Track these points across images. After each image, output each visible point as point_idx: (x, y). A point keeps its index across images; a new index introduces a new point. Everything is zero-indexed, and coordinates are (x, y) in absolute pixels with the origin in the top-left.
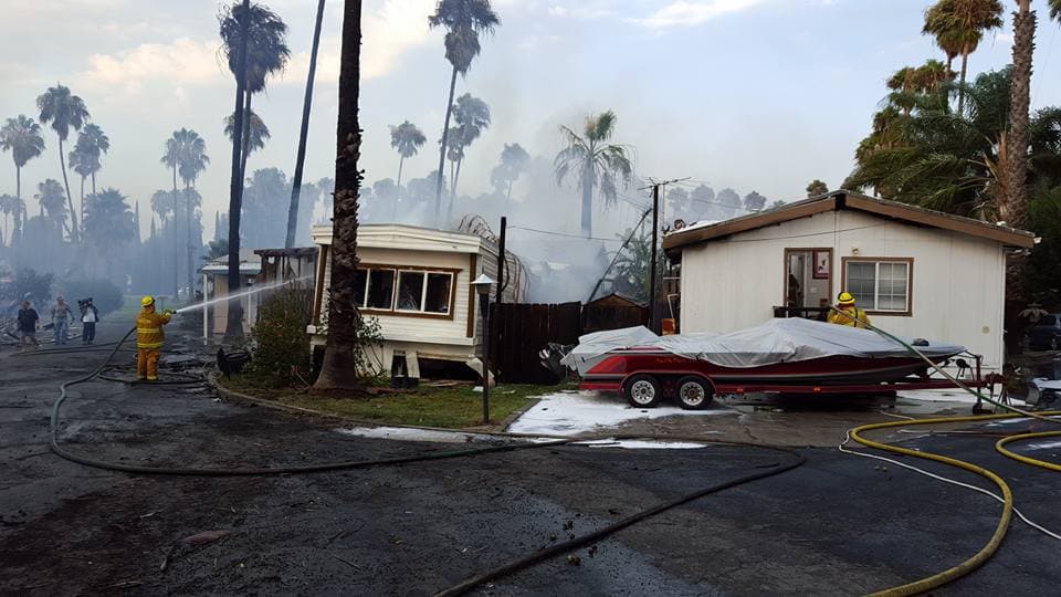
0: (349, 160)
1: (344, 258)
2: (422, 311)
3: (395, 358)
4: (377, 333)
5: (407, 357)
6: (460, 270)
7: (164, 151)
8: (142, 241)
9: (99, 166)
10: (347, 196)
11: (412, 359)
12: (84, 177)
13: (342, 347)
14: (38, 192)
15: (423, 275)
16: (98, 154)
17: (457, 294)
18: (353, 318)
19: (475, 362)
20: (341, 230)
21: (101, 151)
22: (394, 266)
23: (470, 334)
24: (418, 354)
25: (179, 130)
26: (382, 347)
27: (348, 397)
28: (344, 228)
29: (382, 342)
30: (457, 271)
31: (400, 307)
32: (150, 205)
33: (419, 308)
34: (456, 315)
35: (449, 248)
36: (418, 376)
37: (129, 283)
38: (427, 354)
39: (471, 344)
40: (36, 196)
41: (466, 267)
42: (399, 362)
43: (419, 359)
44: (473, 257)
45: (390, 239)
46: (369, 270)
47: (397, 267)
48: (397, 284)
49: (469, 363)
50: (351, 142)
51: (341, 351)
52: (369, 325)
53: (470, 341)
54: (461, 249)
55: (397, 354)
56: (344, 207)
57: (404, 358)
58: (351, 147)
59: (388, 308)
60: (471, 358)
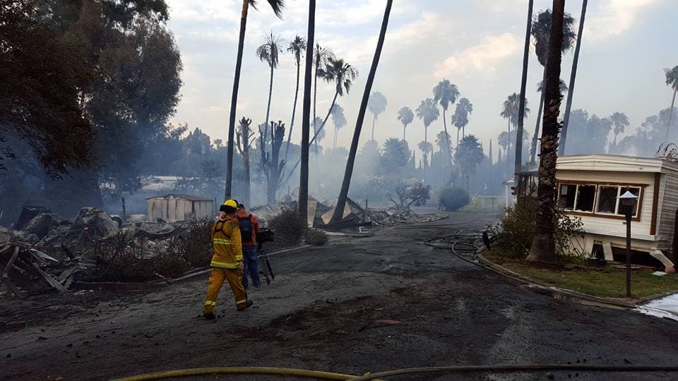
0: (551, 117)
1: (546, 179)
2: (616, 214)
3: (595, 245)
4: (580, 228)
5: (604, 246)
6: (646, 185)
7: (502, 109)
8: (494, 163)
9: (467, 121)
10: (549, 140)
11: (607, 247)
12: (459, 129)
13: (544, 236)
14: (437, 139)
15: (617, 189)
16: (466, 115)
17: (644, 203)
18: (551, 217)
19: (656, 252)
20: (544, 162)
21: (469, 113)
22: (594, 183)
23: (653, 232)
24: (611, 244)
25: (512, 94)
26: (583, 237)
27: (546, 268)
28: (546, 160)
29: (583, 234)
30: (644, 186)
31: (599, 211)
32: (498, 141)
33: (614, 212)
34: (642, 218)
35: (636, 169)
36: (612, 260)
37: (486, 188)
38: (619, 245)
39: (653, 240)
40: (436, 141)
41: (651, 182)
42: (598, 249)
43: (613, 248)
44: (657, 176)
45: (591, 164)
46: (578, 185)
47: (598, 183)
48: (597, 195)
49: (652, 253)
50: (553, 105)
51: (543, 239)
52: (573, 222)
53: (652, 238)
54: (645, 170)
55: (596, 243)
56: (547, 147)
57: (602, 246)
58: (552, 109)
59: (591, 211)
60: (653, 250)
